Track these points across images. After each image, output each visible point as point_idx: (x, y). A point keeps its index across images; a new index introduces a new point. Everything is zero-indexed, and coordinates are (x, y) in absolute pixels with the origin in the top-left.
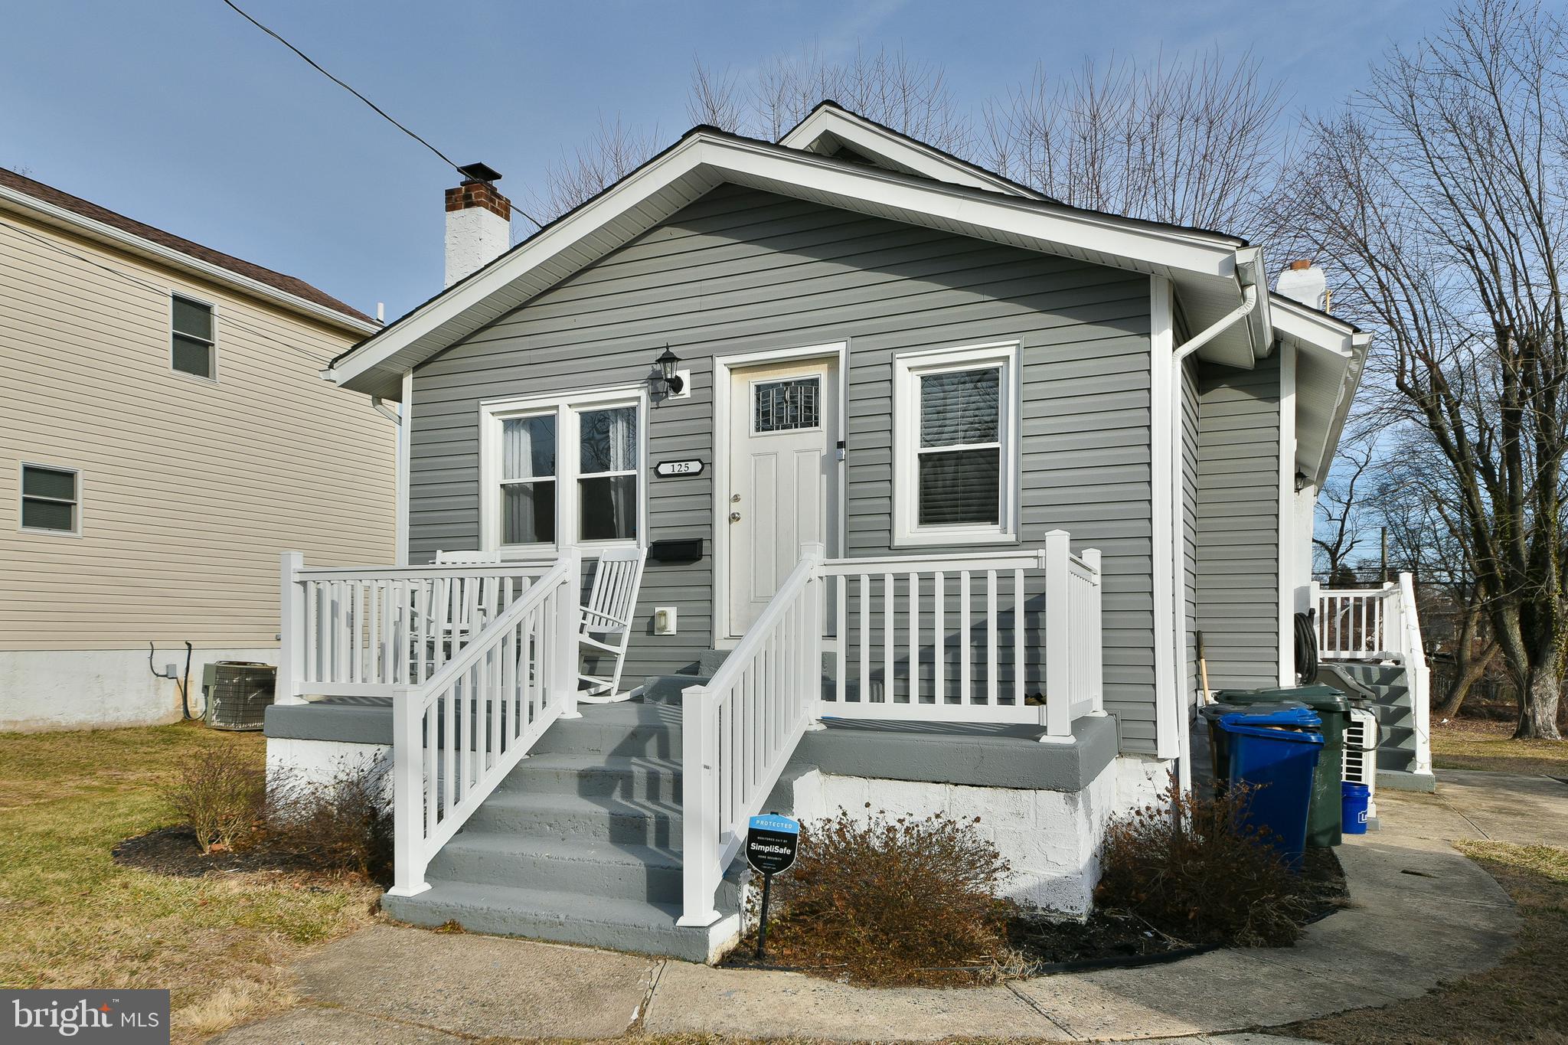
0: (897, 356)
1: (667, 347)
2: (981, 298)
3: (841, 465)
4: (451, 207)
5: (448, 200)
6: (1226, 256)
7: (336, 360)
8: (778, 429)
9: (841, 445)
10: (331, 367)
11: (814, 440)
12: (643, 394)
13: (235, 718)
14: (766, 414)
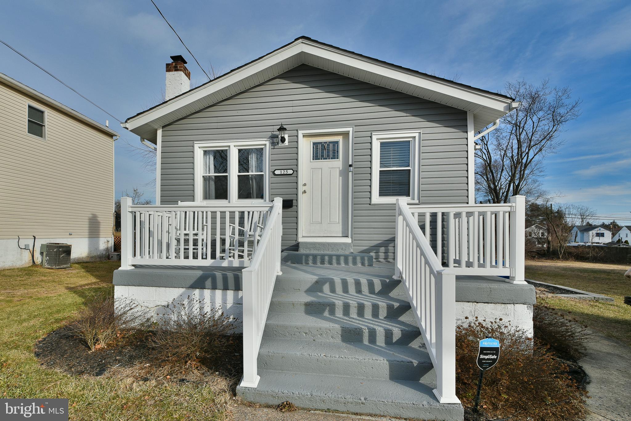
0: (373, 134)
1: (282, 125)
2: (405, 115)
3: (350, 174)
4: (168, 70)
5: (167, 67)
6: (506, 105)
7: (129, 119)
8: (321, 159)
9: (351, 166)
10: (126, 122)
11: (338, 164)
12: (268, 143)
13: (55, 264)
14: (317, 153)
